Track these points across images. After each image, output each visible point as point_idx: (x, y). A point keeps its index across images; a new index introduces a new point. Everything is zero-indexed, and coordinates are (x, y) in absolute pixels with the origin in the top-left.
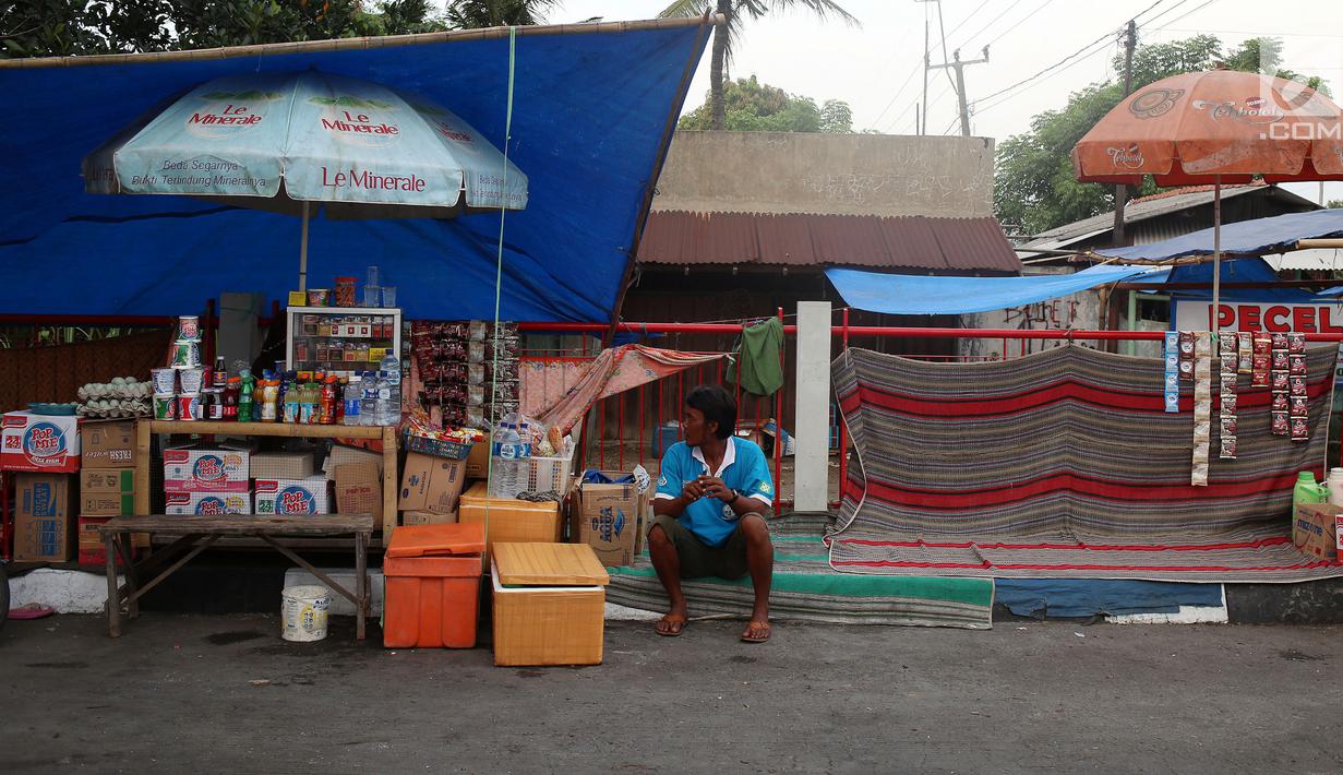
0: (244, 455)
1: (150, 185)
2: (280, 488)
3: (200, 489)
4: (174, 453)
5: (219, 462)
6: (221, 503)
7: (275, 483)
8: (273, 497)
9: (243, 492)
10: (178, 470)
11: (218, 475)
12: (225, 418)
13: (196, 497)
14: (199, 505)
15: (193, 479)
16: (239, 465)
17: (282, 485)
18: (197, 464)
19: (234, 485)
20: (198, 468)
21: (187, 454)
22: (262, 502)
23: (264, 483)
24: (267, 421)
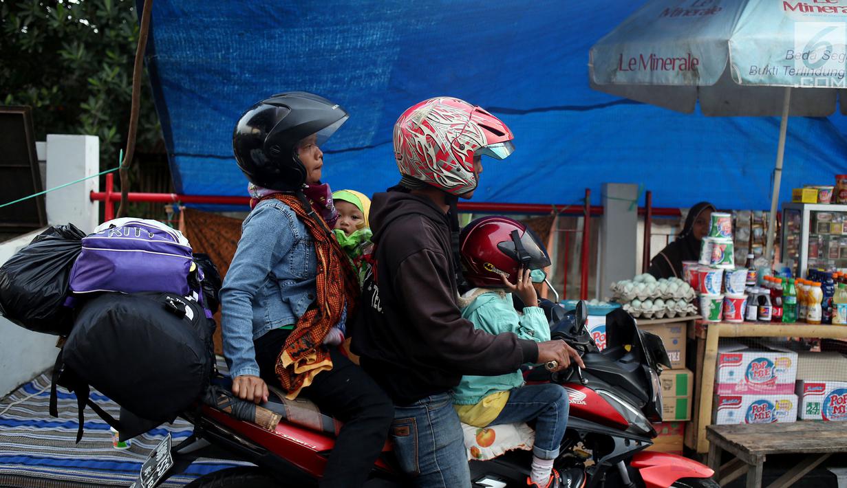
0: (793, 357)
1: (771, 76)
2: (828, 390)
3: (751, 392)
4: (729, 356)
5: (770, 364)
6: (770, 406)
7: (823, 386)
8: (820, 399)
9: (790, 394)
10: (731, 373)
11: (767, 378)
12: (776, 320)
13: (748, 400)
14: (750, 408)
15: (745, 382)
16: (788, 367)
17: (830, 387)
18: (749, 367)
19: (781, 388)
20: (750, 370)
21: (741, 356)
22: (810, 404)
23: (813, 385)
24: (815, 323)
